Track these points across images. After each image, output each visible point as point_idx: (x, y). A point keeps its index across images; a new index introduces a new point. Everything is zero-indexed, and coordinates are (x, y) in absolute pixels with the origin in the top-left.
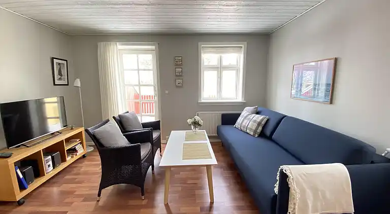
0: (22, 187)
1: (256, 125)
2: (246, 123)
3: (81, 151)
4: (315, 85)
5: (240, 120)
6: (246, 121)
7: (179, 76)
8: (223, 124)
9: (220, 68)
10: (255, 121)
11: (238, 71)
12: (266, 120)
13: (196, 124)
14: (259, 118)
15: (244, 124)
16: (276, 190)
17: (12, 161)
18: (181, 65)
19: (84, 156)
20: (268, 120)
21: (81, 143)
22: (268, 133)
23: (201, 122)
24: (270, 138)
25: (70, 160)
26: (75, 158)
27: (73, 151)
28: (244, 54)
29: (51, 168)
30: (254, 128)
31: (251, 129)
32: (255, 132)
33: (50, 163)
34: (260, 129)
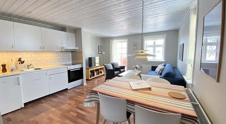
0: (91, 77)
3: (103, 73)
9: (154, 46)
11: (163, 47)
17: (90, 70)
18: (136, 46)
19: (104, 75)
21: (103, 71)
25: (100, 74)
26: (101, 75)
27: (101, 72)
29: (96, 75)
32: (159, 72)
33: (96, 73)
34: (161, 71)
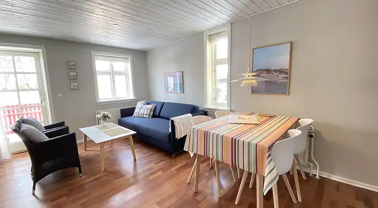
1: (149, 111)
2: (142, 111)
4: (174, 85)
5: (136, 111)
6: (141, 110)
7: (75, 79)
8: (122, 117)
9: (112, 73)
10: (148, 109)
11: (126, 76)
12: (154, 107)
13: (105, 117)
14: (150, 106)
15: (140, 112)
16: (170, 131)
18: (75, 69)
20: (155, 107)
22: (157, 114)
23: (110, 115)
24: (159, 117)
28: (131, 63)
30: (148, 113)
31: (146, 114)
32: (149, 115)
34: (152, 112)
